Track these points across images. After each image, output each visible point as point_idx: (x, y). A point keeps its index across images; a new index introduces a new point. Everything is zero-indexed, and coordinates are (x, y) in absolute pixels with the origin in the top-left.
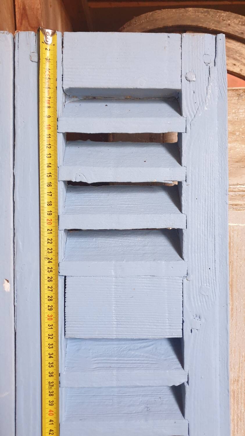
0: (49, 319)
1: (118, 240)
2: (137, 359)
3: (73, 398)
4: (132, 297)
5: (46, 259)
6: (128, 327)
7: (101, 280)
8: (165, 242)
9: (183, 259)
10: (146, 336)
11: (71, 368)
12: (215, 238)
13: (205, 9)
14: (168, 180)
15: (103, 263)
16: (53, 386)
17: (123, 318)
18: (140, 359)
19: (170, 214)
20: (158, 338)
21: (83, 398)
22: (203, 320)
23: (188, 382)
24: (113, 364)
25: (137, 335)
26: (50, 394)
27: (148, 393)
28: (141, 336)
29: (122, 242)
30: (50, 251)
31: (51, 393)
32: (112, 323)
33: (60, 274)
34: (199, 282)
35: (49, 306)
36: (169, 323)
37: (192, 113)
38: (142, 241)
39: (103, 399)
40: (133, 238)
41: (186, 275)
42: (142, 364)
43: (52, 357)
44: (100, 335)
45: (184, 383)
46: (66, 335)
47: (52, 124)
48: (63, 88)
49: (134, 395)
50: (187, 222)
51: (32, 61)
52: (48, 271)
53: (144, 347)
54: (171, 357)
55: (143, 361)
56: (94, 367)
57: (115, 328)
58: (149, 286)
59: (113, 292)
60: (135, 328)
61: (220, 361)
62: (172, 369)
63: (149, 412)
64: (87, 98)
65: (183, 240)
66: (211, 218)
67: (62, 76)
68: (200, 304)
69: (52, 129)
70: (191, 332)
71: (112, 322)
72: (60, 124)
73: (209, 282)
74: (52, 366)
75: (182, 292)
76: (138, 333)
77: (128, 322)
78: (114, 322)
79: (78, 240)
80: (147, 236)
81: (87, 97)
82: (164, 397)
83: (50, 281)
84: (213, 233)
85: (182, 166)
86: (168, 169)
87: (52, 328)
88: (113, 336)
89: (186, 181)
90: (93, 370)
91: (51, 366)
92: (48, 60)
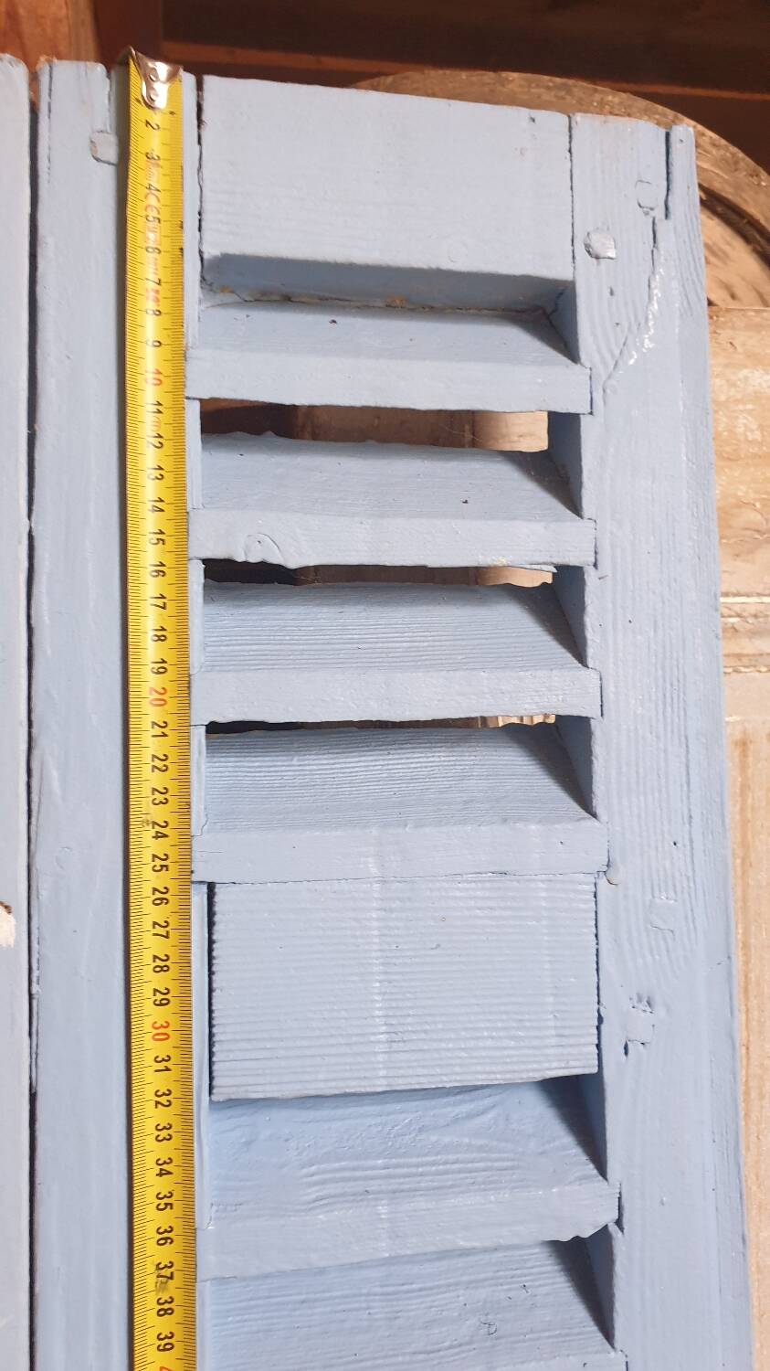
0: (157, 1037)
1: (376, 760)
2: (452, 1157)
3: (230, 1319)
4: (438, 946)
5: (148, 824)
6: (426, 1047)
7: (335, 892)
8: (525, 763)
9: (594, 815)
10: (484, 1076)
11: (234, 1208)
12: (687, 746)
13: (558, 80)
14: (541, 561)
15: (339, 833)
16: (171, 1277)
17: (410, 1020)
18: (460, 1156)
19: (552, 670)
20: (522, 1079)
21: (267, 1315)
22: (660, 1011)
23: (619, 1223)
24: (372, 1182)
25: (457, 1074)
26: (160, 1310)
27: (482, 1276)
28: (469, 1077)
29: (390, 767)
30: (160, 798)
31: (163, 1304)
32: (372, 1038)
33: (195, 878)
34: (643, 887)
35: (155, 990)
36: (556, 1027)
37: (608, 356)
38: (452, 763)
39: (336, 1312)
40: (421, 753)
41: (605, 868)
42: (470, 1172)
43: (169, 1173)
44: (334, 1084)
45: (606, 1226)
46: (214, 1091)
47: (167, 369)
48: (201, 253)
49: (439, 1287)
50: (604, 694)
51: (97, 160)
52: (155, 866)
53: (469, 1116)
54: (557, 1143)
55: (472, 1162)
56: (313, 1196)
57: (383, 1055)
58: (491, 909)
59: (376, 933)
60: (448, 1050)
61: (714, 1141)
62: (570, 1183)
63: (497, 1338)
64: (265, 298)
65: (591, 751)
66: (675, 683)
67: (200, 214)
68: (649, 958)
69: (167, 384)
70: (626, 1053)
71: (374, 1034)
72: (192, 369)
73: (674, 886)
74: (169, 1206)
75: (594, 922)
76: (457, 1069)
77: (425, 1032)
78: (382, 1033)
79: (240, 761)
80: (465, 747)
81: (264, 294)
82: (537, 1283)
83: (158, 902)
84: (682, 728)
85: (581, 517)
86: (538, 527)
87: (167, 1069)
88: (379, 1083)
89: (595, 565)
90: (310, 1209)
91: (166, 1204)
92: (153, 161)
